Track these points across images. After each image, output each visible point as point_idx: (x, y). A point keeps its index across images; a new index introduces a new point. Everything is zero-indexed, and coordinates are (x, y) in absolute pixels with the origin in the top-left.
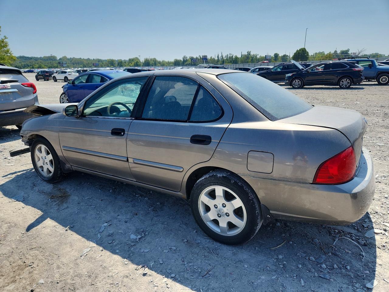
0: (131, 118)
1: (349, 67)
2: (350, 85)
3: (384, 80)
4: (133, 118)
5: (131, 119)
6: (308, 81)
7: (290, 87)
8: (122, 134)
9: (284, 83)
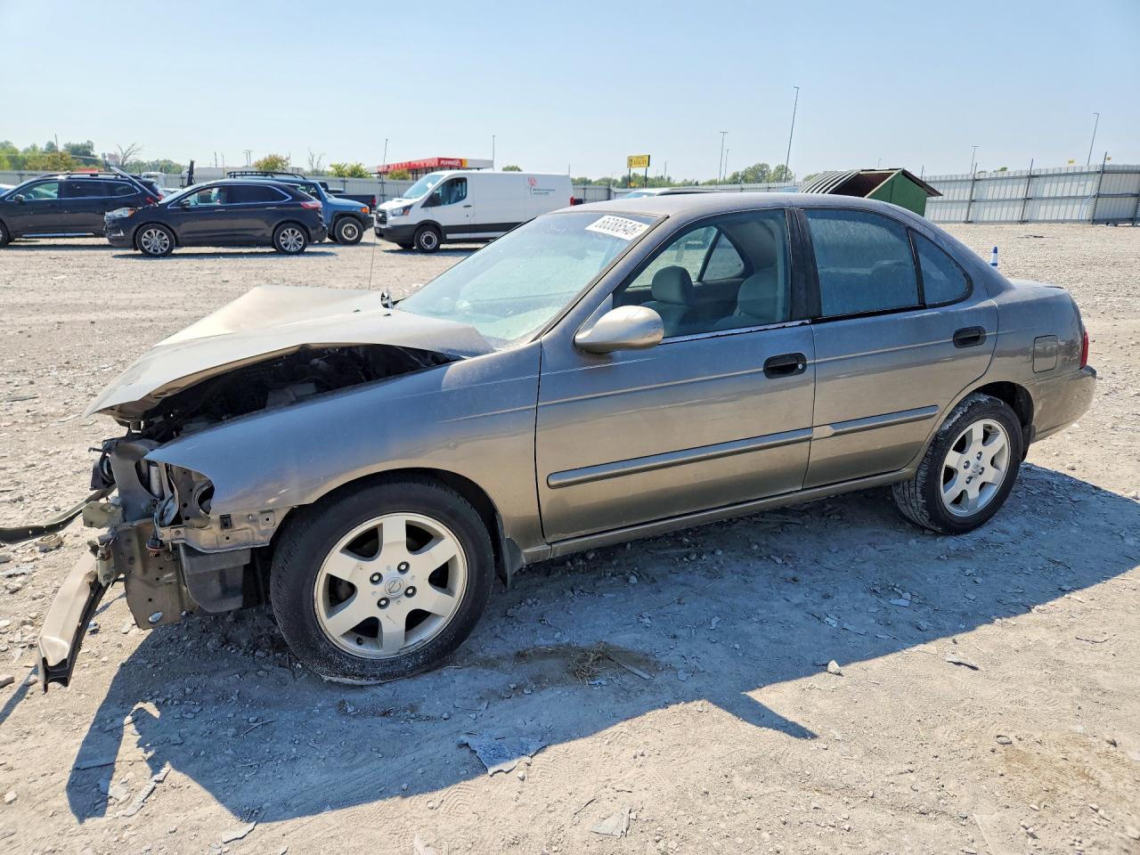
0: (800, 322)
1: (290, 198)
2: (305, 246)
3: (350, 232)
4: (807, 321)
5: (800, 325)
6: (189, 233)
7: (132, 252)
8: (800, 366)
9: (105, 241)
